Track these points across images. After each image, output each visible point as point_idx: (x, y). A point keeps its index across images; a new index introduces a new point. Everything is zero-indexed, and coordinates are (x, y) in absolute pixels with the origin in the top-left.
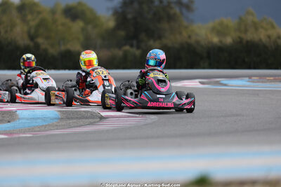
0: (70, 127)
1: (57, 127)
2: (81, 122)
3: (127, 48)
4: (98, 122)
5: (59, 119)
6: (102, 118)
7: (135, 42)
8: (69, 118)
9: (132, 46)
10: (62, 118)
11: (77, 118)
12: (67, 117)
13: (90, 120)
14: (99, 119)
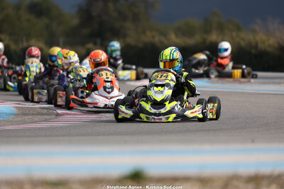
0: (25, 123)
1: (12, 123)
2: (37, 118)
3: (90, 46)
4: (54, 119)
5: (14, 114)
6: (58, 115)
7: (98, 41)
8: (24, 115)
9: (95, 44)
10: (18, 114)
11: (33, 114)
12: (24, 113)
13: (46, 117)
14: (54, 116)
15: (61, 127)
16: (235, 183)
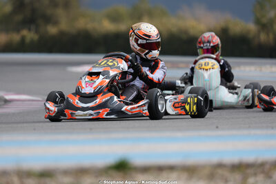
3: (25, 32)
4: (3, 105)
6: (6, 101)
14: (3, 103)
15: (14, 114)
16: (220, 171)
